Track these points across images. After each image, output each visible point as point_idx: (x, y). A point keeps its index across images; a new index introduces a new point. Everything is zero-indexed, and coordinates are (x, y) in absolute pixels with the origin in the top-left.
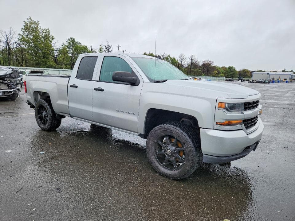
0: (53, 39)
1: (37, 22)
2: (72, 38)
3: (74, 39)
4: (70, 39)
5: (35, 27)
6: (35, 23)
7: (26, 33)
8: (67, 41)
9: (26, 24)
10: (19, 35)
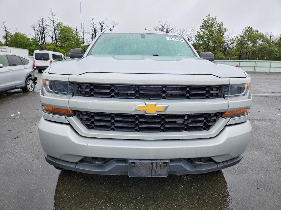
0: (225, 31)
1: (214, 18)
2: (249, 27)
3: (251, 28)
4: (247, 29)
5: (211, 23)
6: (212, 19)
7: (203, 29)
8: (243, 31)
9: (205, 21)
10: (197, 32)
